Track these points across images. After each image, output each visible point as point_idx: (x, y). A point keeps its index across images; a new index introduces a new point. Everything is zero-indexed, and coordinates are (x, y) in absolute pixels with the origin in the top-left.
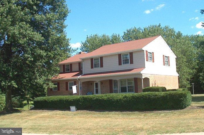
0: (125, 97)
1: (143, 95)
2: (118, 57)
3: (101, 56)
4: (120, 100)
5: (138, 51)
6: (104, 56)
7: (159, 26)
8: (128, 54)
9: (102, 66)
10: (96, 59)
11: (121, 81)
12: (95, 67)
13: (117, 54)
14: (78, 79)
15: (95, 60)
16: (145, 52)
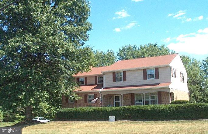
0: (171, 107)
1: (190, 106)
2: (143, 71)
3: (124, 70)
4: (166, 110)
5: (164, 67)
6: (128, 71)
7: (156, 45)
8: (153, 70)
9: (125, 80)
10: (119, 73)
11: (147, 94)
12: (117, 81)
13: (141, 69)
14: (100, 92)
15: (117, 74)
16: (171, 67)
